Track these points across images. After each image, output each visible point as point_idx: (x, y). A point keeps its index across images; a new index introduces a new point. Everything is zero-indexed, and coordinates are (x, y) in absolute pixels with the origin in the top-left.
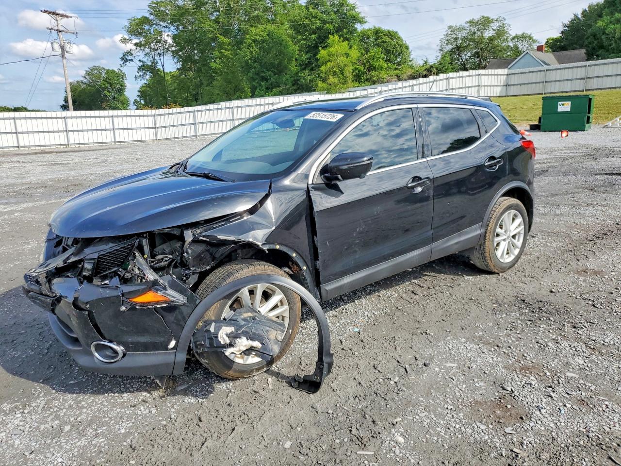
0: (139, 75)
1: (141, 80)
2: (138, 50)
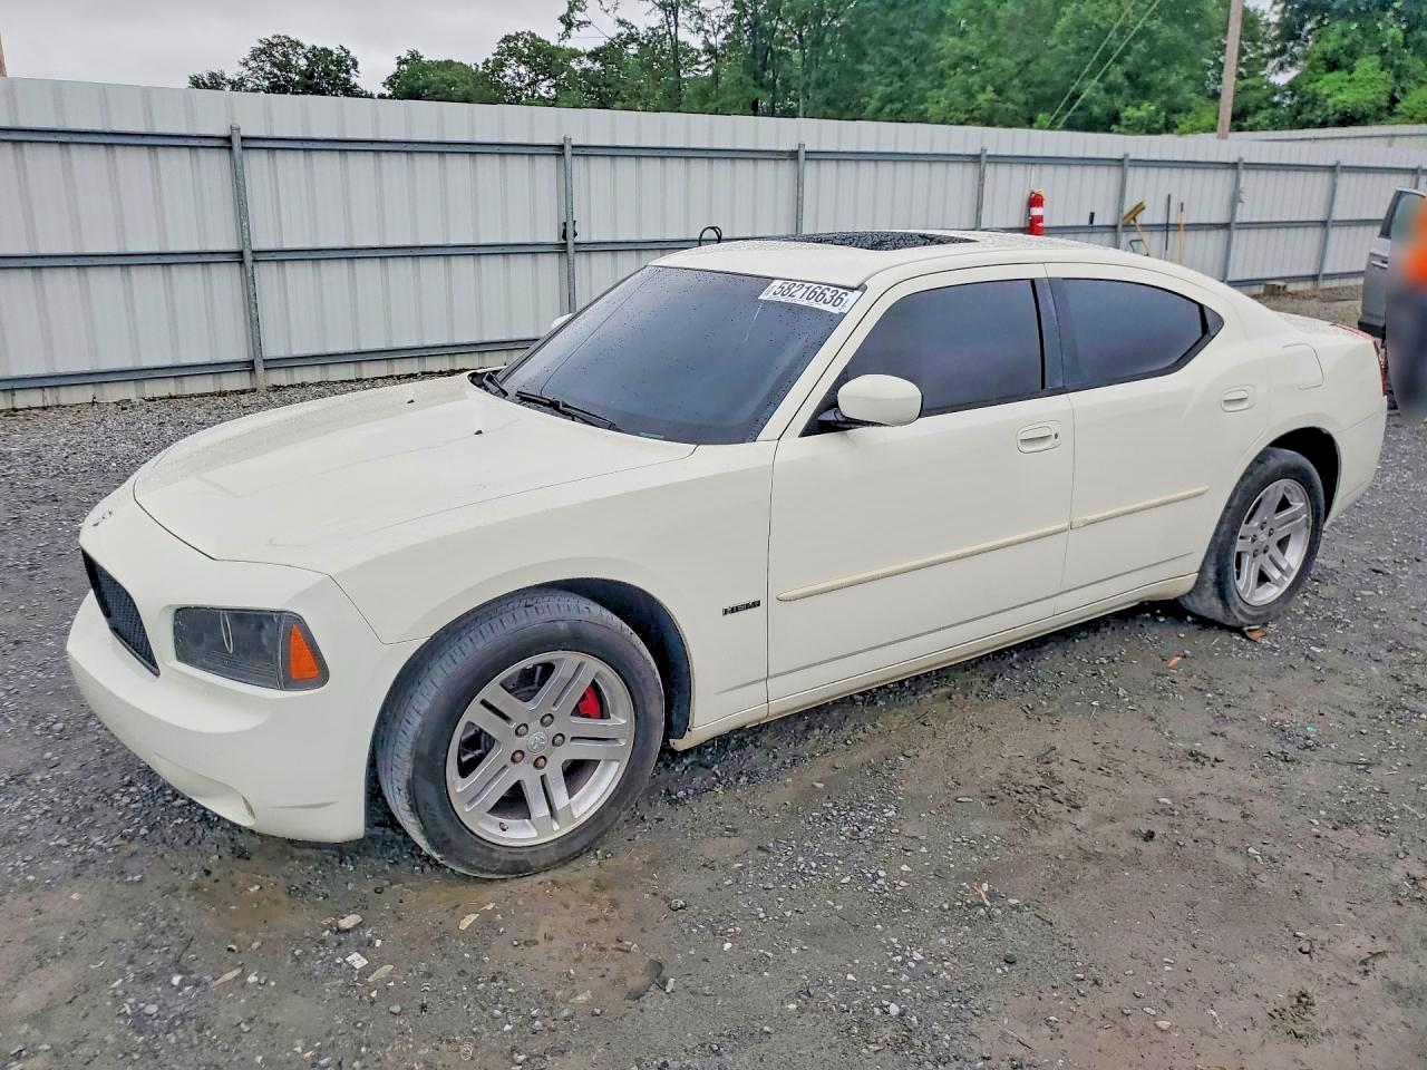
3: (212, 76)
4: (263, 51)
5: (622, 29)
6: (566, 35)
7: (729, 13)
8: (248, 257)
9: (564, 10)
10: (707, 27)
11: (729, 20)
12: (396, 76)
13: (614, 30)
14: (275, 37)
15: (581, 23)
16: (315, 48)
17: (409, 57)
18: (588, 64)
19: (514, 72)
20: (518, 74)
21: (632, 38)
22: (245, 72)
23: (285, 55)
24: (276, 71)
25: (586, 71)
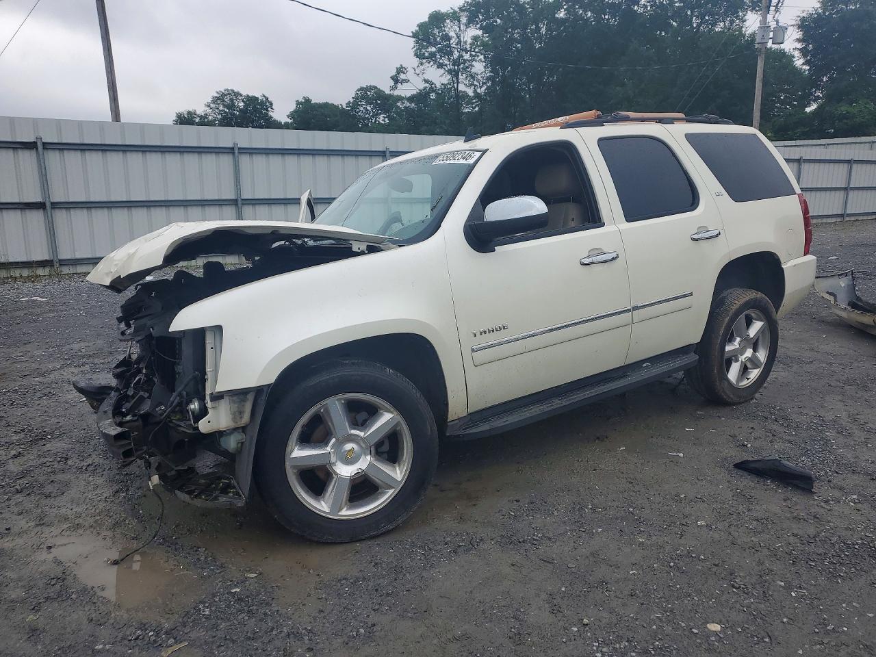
3: (189, 113)
4: (219, 99)
5: (427, 85)
6: (394, 88)
7: (488, 75)
8: (240, 202)
9: (394, 72)
10: (475, 83)
11: (488, 79)
12: (296, 111)
13: (422, 86)
14: (225, 90)
15: (403, 80)
16: (248, 96)
17: (303, 101)
18: (408, 104)
19: (365, 108)
20: (367, 110)
21: (433, 90)
22: (209, 111)
23: (232, 100)
24: (226, 110)
25: (406, 108)
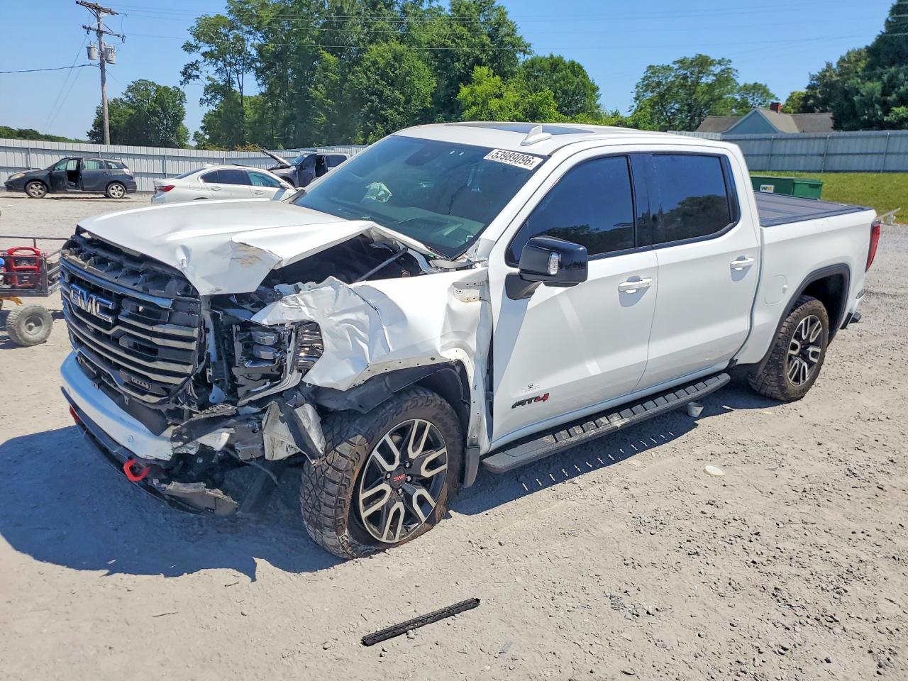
0: (205, 98)
1: (208, 105)
2: (207, 62)
